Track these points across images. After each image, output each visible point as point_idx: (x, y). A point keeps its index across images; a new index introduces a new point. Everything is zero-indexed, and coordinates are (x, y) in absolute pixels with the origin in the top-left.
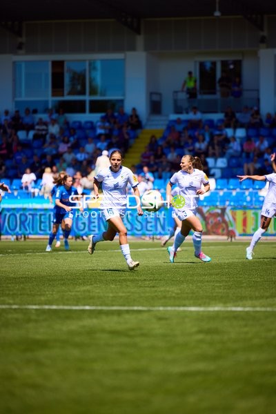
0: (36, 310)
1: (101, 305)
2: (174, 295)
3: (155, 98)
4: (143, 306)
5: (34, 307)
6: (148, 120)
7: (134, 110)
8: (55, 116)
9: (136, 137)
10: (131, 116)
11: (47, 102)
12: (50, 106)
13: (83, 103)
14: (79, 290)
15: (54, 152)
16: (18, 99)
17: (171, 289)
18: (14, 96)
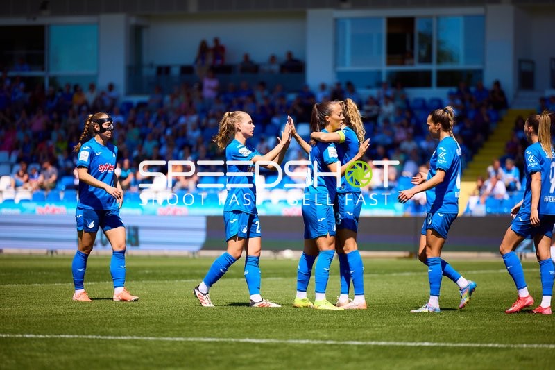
0: (359, 346)
1: (444, 341)
2: (543, 329)
3: (525, 67)
4: (500, 343)
5: (357, 343)
6: (515, 97)
7: (497, 84)
8: (390, 93)
9: (499, 120)
10: (493, 92)
11: (379, 73)
12: (384, 78)
13: (427, 74)
14: (417, 321)
15: (389, 141)
16: (341, 69)
17: (540, 322)
18: (336, 64)
